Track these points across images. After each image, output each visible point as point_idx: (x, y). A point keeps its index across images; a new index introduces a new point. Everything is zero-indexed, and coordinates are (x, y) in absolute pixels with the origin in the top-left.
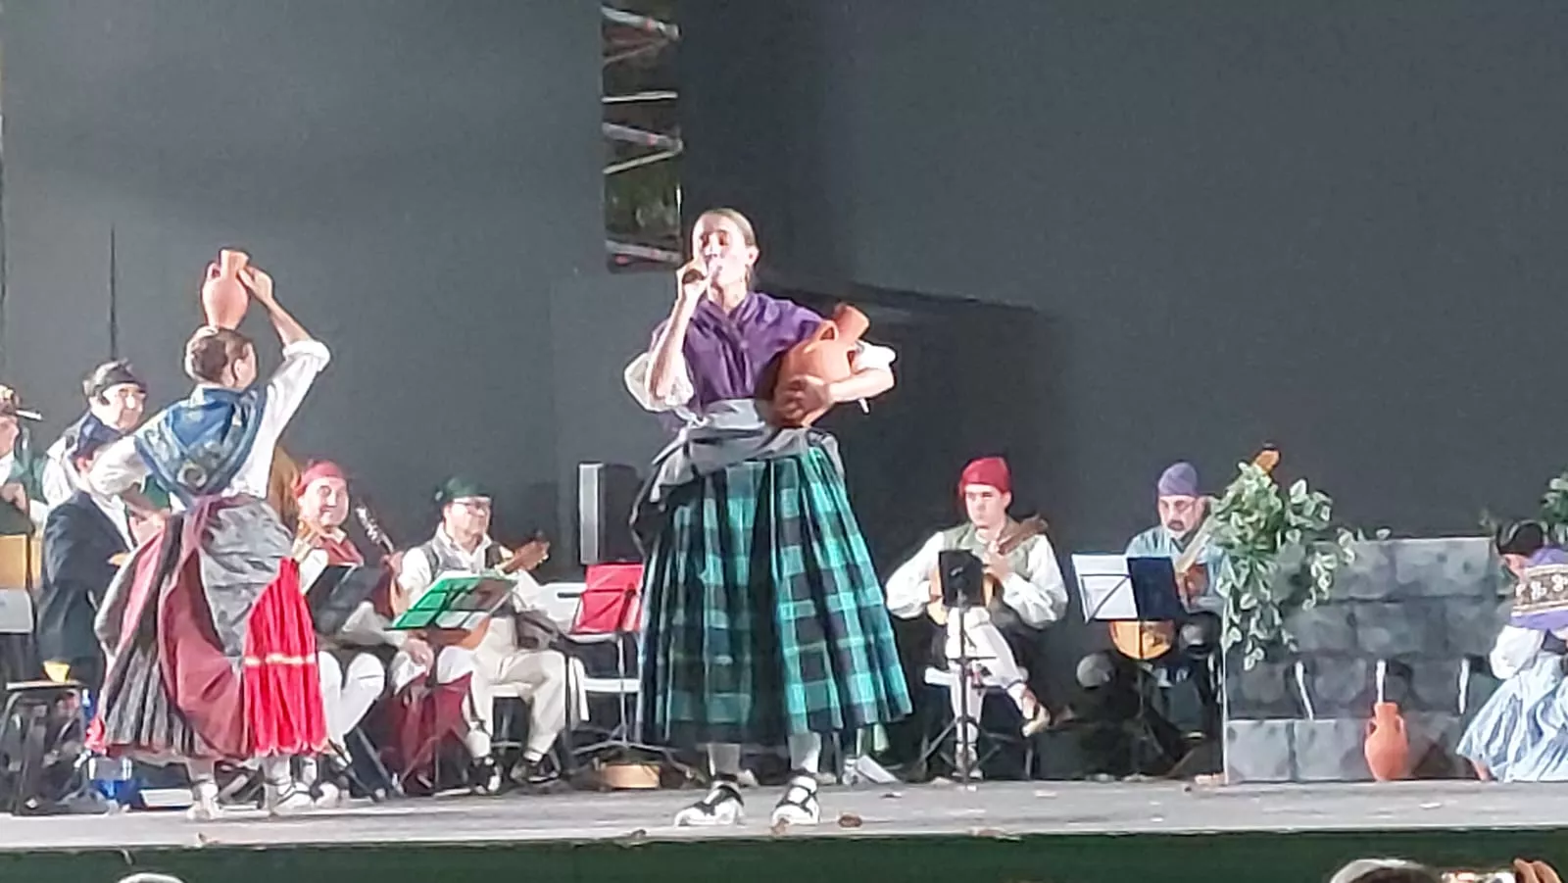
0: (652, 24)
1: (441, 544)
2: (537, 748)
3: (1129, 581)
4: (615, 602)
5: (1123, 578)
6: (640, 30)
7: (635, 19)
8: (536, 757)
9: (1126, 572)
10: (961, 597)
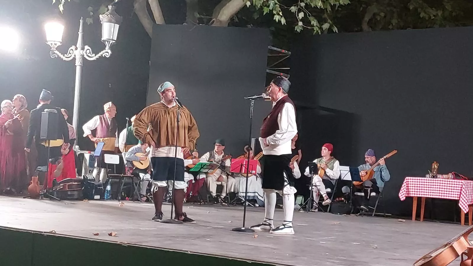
0: (284, 51)
1: (214, 152)
2: (223, 195)
3: (349, 173)
4: (239, 166)
5: (348, 171)
6: (280, 52)
7: (279, 50)
8: (223, 197)
9: (349, 170)
10: (312, 173)
